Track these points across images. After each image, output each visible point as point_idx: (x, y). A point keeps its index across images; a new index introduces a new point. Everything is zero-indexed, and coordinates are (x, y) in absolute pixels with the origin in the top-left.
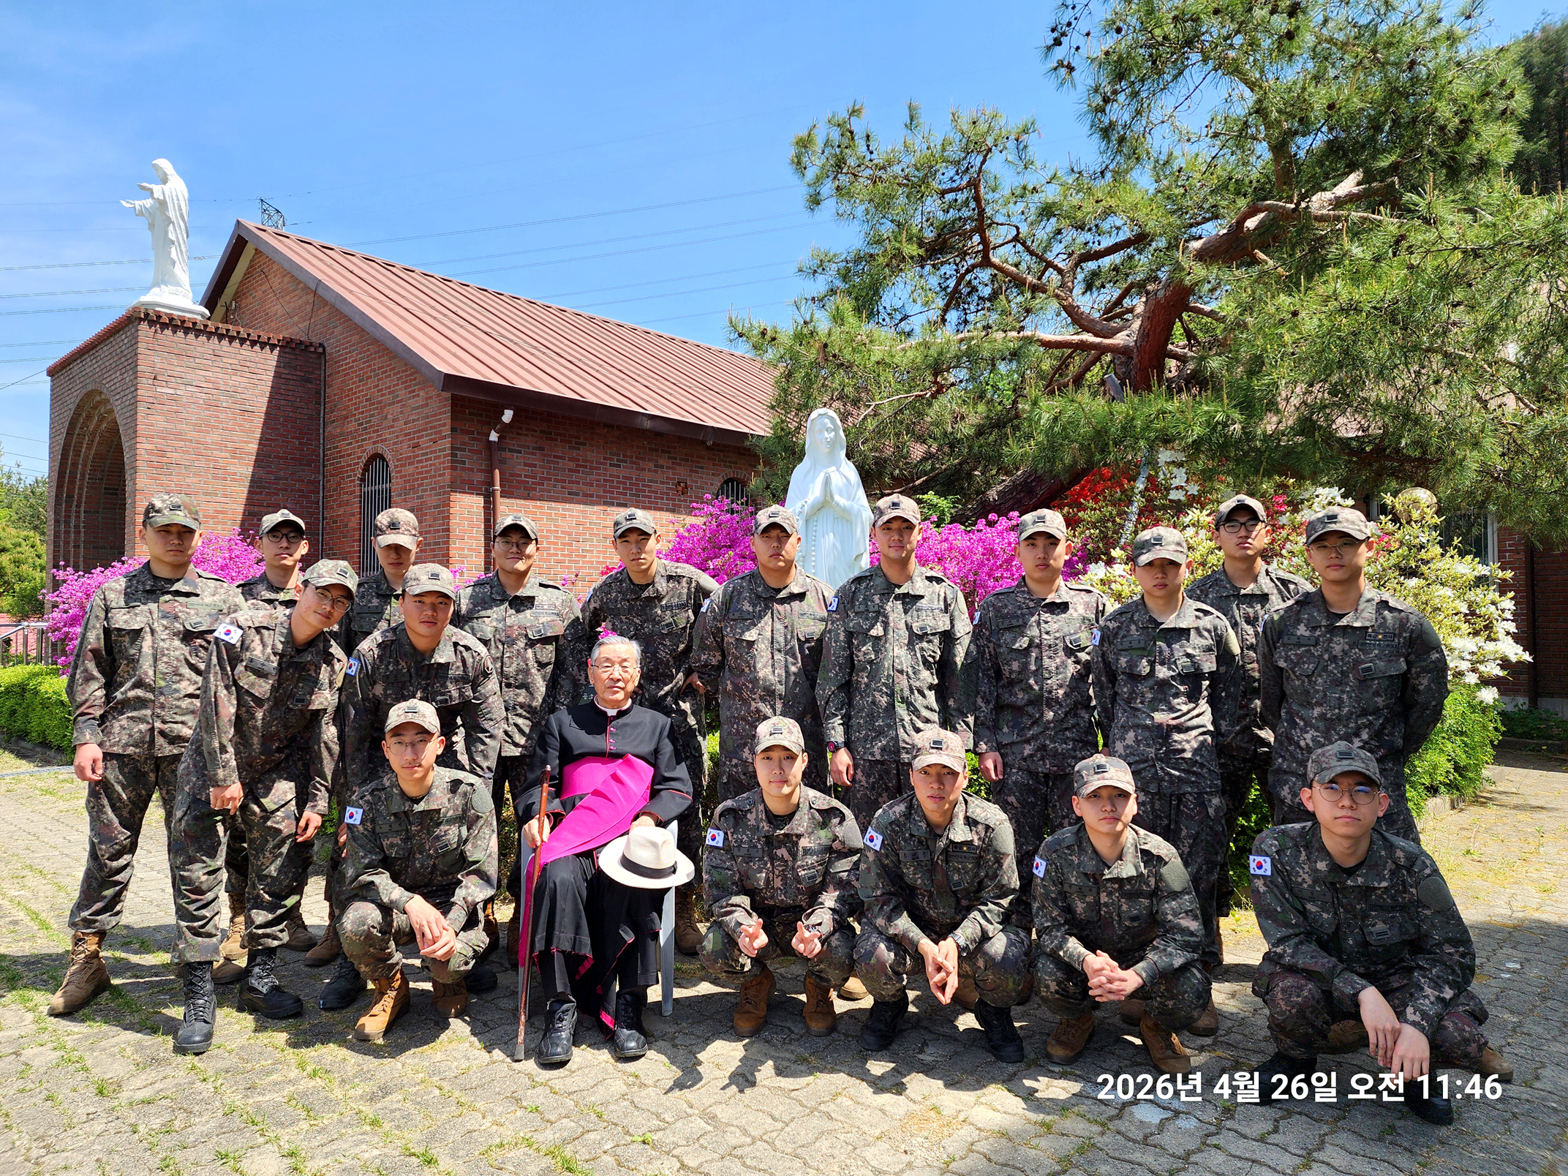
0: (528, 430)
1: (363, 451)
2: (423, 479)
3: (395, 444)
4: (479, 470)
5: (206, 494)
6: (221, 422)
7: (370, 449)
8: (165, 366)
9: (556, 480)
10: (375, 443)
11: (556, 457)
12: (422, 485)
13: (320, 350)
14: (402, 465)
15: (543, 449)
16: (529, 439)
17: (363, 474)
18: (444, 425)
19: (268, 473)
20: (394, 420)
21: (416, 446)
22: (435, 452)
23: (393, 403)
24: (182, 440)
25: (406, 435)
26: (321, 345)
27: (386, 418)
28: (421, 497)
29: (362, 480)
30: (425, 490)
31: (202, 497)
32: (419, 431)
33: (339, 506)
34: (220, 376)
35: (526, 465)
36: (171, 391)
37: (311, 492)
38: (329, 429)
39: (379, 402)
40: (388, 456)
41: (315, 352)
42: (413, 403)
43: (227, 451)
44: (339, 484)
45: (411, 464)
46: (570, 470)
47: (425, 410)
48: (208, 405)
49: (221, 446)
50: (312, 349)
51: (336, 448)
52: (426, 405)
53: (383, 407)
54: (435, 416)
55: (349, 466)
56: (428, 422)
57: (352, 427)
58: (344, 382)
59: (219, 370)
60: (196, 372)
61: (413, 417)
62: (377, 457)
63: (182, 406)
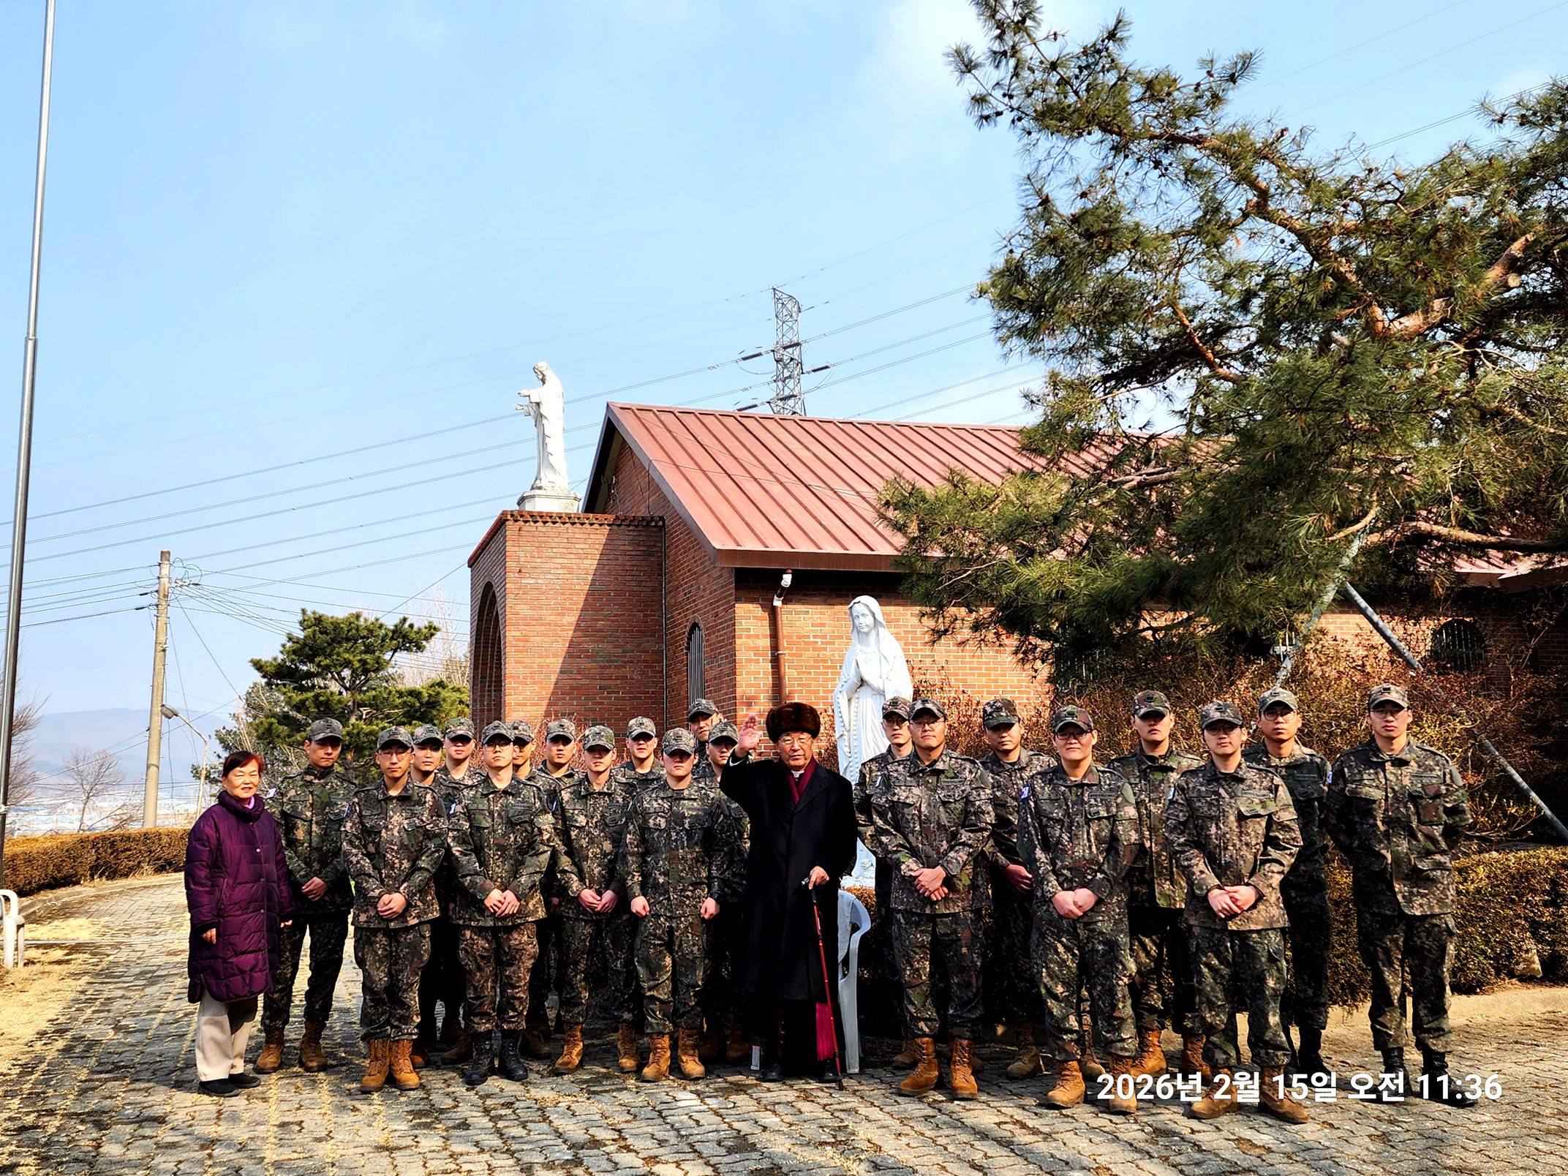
0: (816, 589)
1: (687, 621)
2: (721, 647)
3: (705, 613)
4: (765, 636)
7: (691, 618)
8: (529, 559)
10: (694, 612)
12: (720, 653)
13: (661, 523)
14: (710, 634)
15: (832, 607)
16: (817, 599)
17: (688, 643)
18: (731, 595)
19: (617, 647)
20: (705, 590)
21: (716, 615)
22: (726, 621)
23: (704, 573)
24: (542, 624)
25: (711, 604)
26: (661, 518)
27: (699, 588)
28: (719, 666)
29: (687, 649)
30: (722, 659)
32: (718, 601)
33: (675, 674)
34: (574, 561)
35: (814, 625)
36: (531, 581)
37: (656, 661)
38: (668, 599)
39: (695, 573)
40: (702, 626)
41: (656, 526)
42: (715, 573)
44: (674, 652)
45: (714, 633)
47: (721, 581)
49: (575, 626)
50: (653, 524)
51: (672, 617)
52: (721, 576)
53: (698, 578)
54: (726, 586)
55: (680, 635)
56: (723, 592)
57: (681, 597)
58: (675, 553)
59: (573, 556)
60: (554, 560)
61: (714, 587)
62: (695, 626)
63: (542, 593)
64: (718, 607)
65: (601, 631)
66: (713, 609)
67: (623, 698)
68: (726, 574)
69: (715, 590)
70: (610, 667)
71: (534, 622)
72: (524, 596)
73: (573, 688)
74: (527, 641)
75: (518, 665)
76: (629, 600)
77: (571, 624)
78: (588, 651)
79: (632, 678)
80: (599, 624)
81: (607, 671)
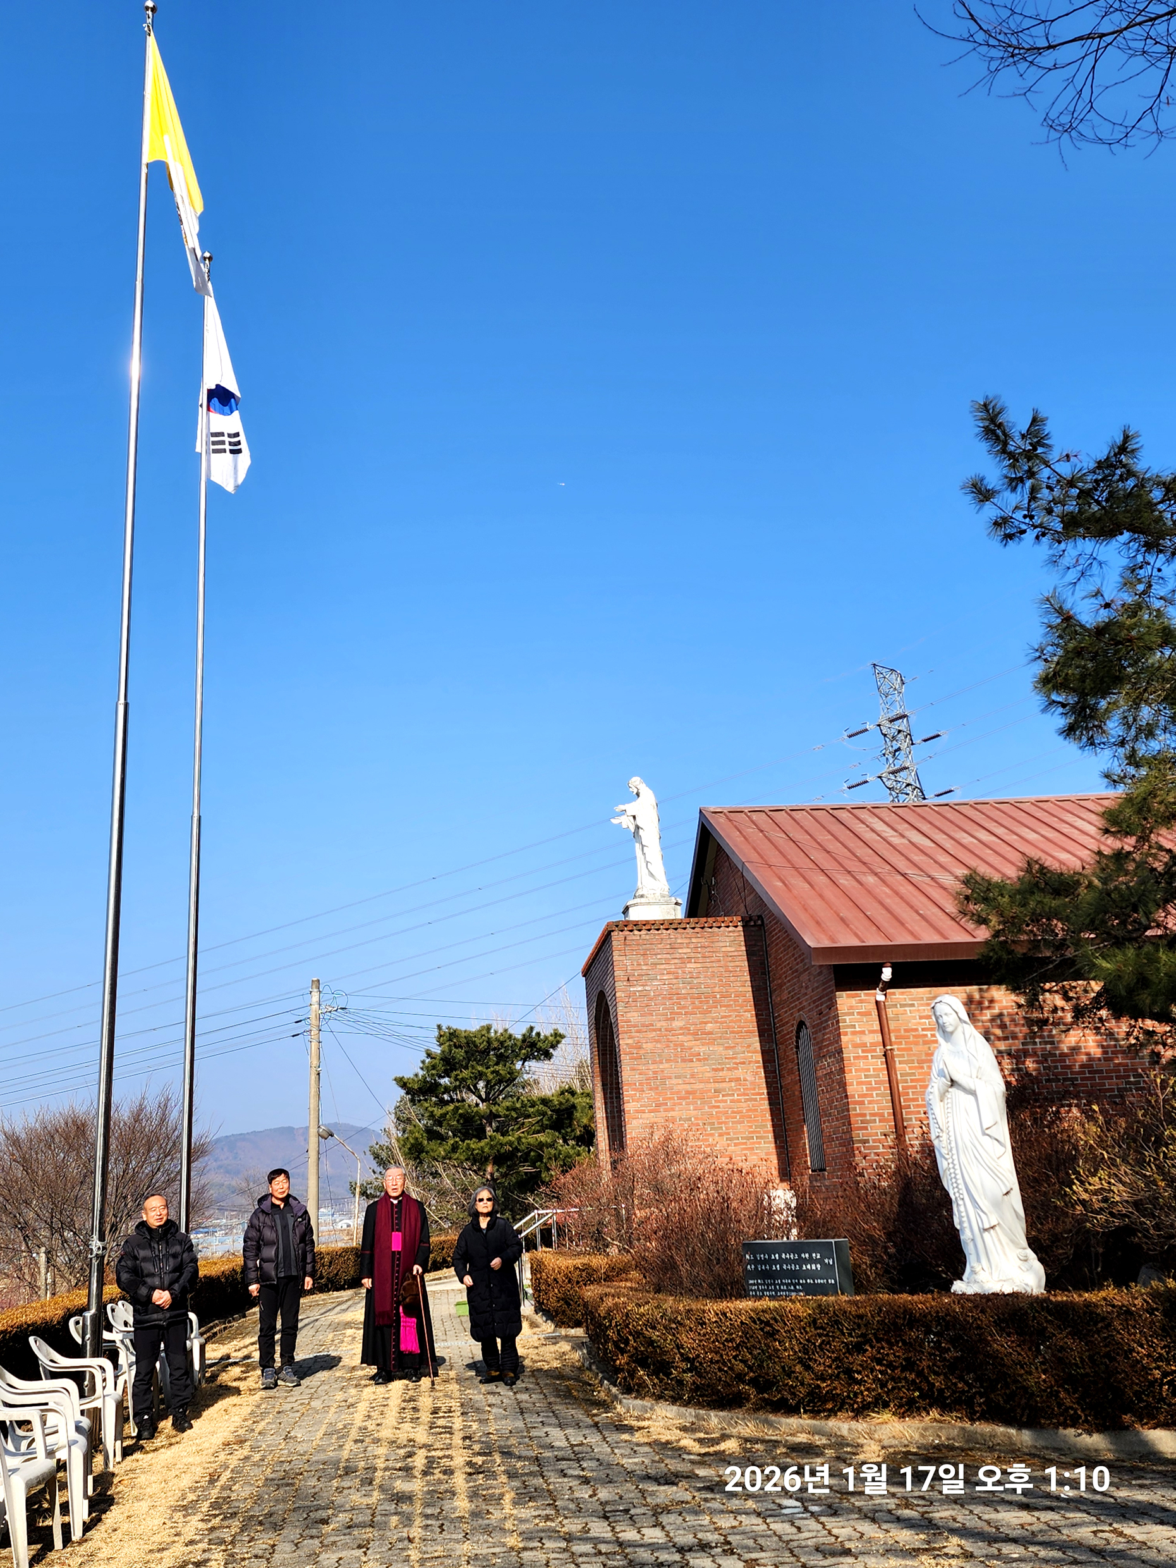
1: (794, 1019)
2: (828, 1045)
3: (809, 1011)
4: (870, 1032)
5: (676, 1077)
6: (683, 1008)
7: (797, 1017)
8: (636, 968)
10: (799, 1010)
12: (828, 1052)
13: (759, 922)
14: (816, 1032)
16: (921, 990)
17: (797, 1042)
18: (830, 987)
19: (727, 1048)
20: (807, 988)
22: (830, 1018)
24: (654, 1030)
25: (814, 1002)
26: (760, 917)
28: (829, 1065)
29: (797, 1048)
30: (830, 1057)
31: (674, 1081)
32: (820, 998)
33: (788, 1074)
36: (640, 989)
38: (773, 998)
39: (796, 971)
40: (808, 1024)
41: (755, 925)
43: (692, 1034)
44: (785, 1051)
45: (820, 1031)
47: (822, 978)
48: (671, 996)
49: (685, 1030)
50: (752, 923)
51: (779, 1016)
52: (820, 973)
53: (798, 975)
54: (827, 982)
55: (788, 1033)
56: (824, 990)
57: (785, 995)
58: (776, 951)
59: (676, 961)
60: (658, 966)
61: (816, 985)
62: (801, 1024)
63: (651, 999)
64: (822, 1004)
65: (710, 1033)
66: (817, 1006)
67: (739, 1101)
68: (825, 971)
69: (817, 988)
70: (722, 1069)
71: (644, 1029)
72: (634, 1003)
73: (687, 1092)
74: (640, 1048)
75: (633, 1073)
76: (735, 1001)
77: (681, 1028)
78: (699, 1055)
79: (745, 1080)
80: (709, 1027)
81: (721, 1074)
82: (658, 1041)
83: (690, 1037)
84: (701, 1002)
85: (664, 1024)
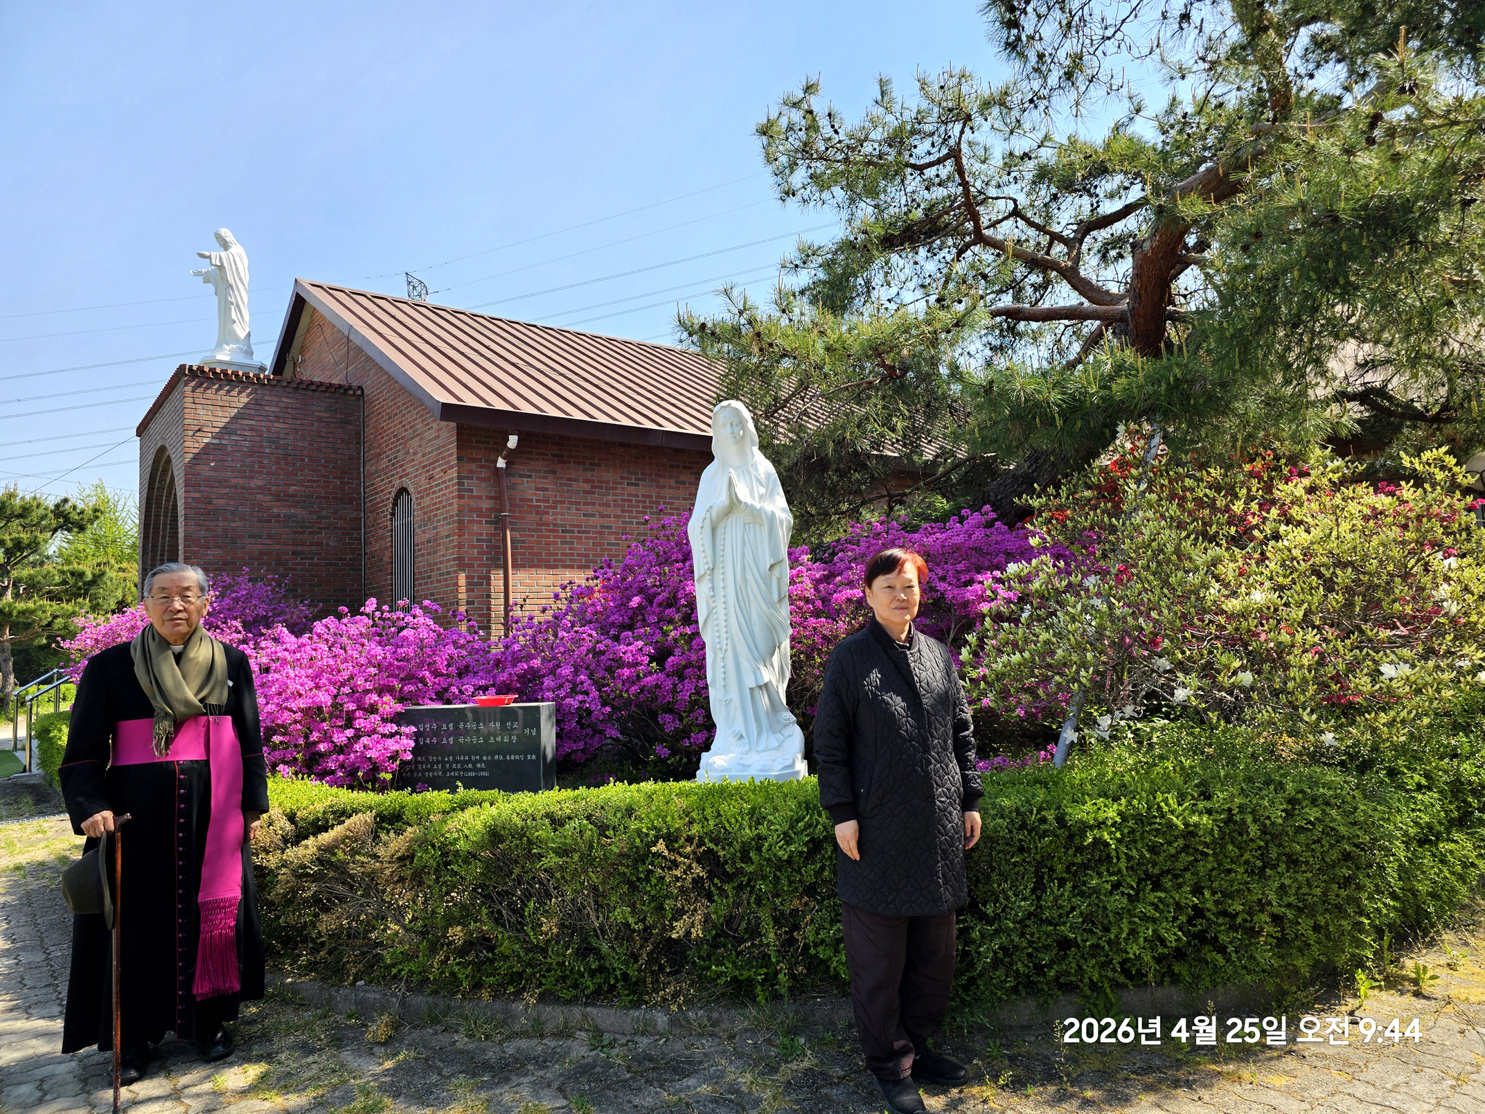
0: (538, 454)
1: (393, 486)
2: (438, 509)
3: (415, 477)
4: (488, 498)
5: (250, 537)
6: (264, 467)
7: (397, 483)
8: (211, 418)
9: (570, 503)
10: (401, 477)
11: (569, 479)
12: (435, 516)
13: (359, 393)
14: (422, 497)
15: (554, 472)
16: (540, 463)
17: (393, 509)
18: (451, 455)
19: (311, 513)
20: (414, 454)
21: (431, 477)
22: (444, 482)
23: (413, 438)
25: (424, 467)
26: (360, 388)
27: (408, 452)
28: (435, 528)
29: (393, 514)
30: (438, 521)
32: (433, 463)
33: (377, 541)
35: (537, 489)
36: (216, 441)
37: (355, 529)
38: (367, 467)
39: (403, 438)
40: (411, 490)
41: (355, 395)
42: (430, 435)
44: (376, 519)
45: (428, 495)
46: (585, 492)
47: (437, 442)
48: (251, 453)
50: (351, 392)
51: (373, 485)
52: (438, 437)
53: (406, 442)
54: (444, 446)
55: (383, 501)
56: (438, 454)
57: (384, 463)
58: (379, 420)
60: (240, 421)
61: (429, 450)
62: (403, 491)
63: (228, 454)
64: (434, 469)
65: (295, 496)
66: (427, 471)
67: (318, 565)
68: (444, 434)
69: (429, 453)
70: (304, 533)
71: (219, 484)
72: (205, 456)
73: (262, 553)
74: (210, 503)
75: (198, 528)
76: (325, 467)
77: (260, 488)
78: (279, 516)
79: (328, 545)
80: (292, 489)
81: (301, 536)
82: (231, 498)
83: (268, 498)
84: (286, 464)
85: (240, 481)
